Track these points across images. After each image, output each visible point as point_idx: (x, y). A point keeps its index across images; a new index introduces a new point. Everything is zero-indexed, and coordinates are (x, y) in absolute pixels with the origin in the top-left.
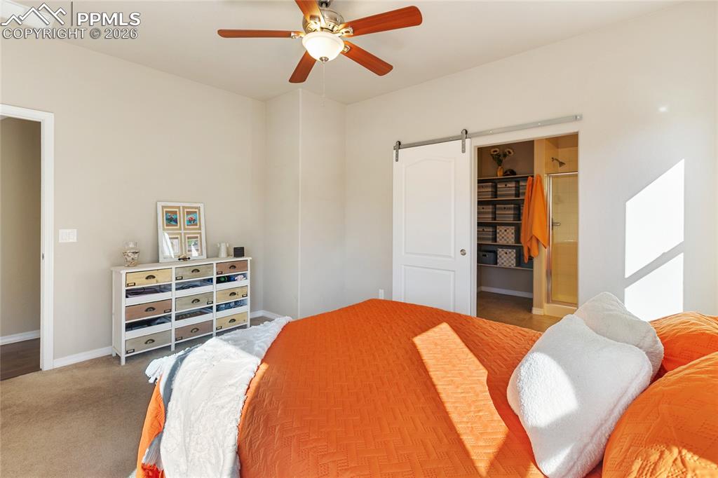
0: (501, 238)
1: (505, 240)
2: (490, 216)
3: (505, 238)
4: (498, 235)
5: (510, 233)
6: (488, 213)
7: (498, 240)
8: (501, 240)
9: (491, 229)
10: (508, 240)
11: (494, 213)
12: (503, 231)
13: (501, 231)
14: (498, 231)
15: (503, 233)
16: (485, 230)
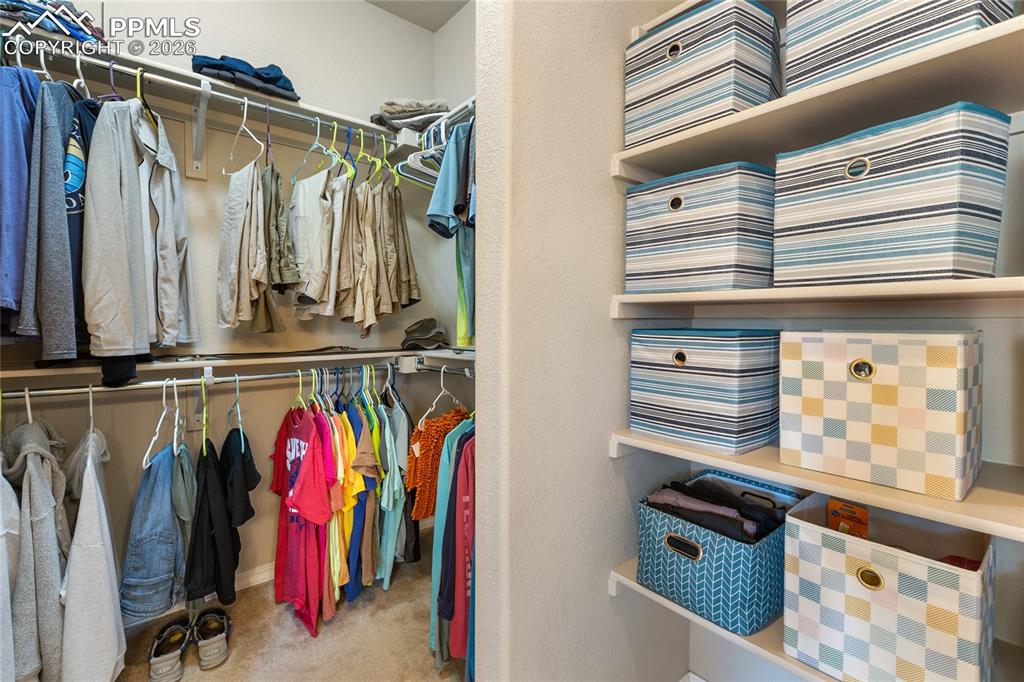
0: (813, 426)
1: (859, 451)
2: (727, 252)
3: (858, 431)
4: (788, 404)
5: (915, 398)
6: (708, 231)
7: (789, 438)
8: (813, 444)
9: (732, 356)
10: (882, 456)
11: (761, 231)
12: (837, 370)
13: (813, 371)
14: (789, 368)
15: (835, 391)
16: (693, 359)
